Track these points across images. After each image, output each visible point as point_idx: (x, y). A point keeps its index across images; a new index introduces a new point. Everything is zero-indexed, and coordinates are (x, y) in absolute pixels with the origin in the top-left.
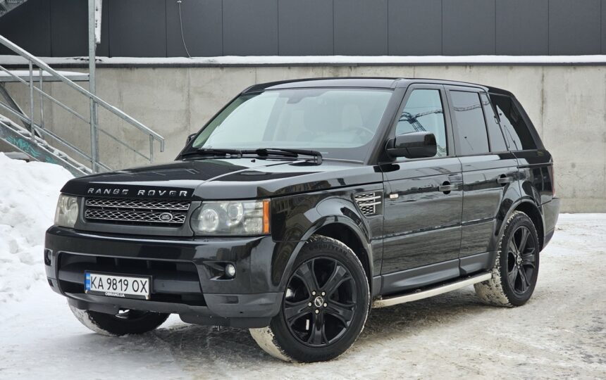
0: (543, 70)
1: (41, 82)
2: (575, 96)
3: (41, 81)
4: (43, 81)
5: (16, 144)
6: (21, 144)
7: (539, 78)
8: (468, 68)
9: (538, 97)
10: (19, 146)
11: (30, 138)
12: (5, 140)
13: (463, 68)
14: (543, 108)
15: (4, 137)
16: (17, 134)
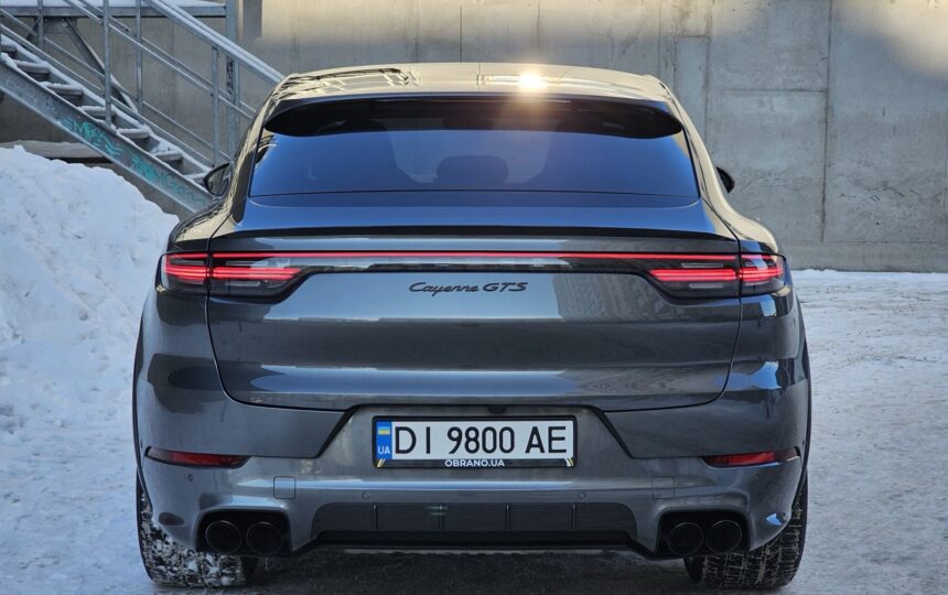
1: (138, 19)
3: (138, 16)
4: (142, 17)
5: (78, 132)
6: (87, 131)
10: (83, 135)
11: (101, 121)
12: (58, 123)
15: (57, 118)
16: (79, 113)
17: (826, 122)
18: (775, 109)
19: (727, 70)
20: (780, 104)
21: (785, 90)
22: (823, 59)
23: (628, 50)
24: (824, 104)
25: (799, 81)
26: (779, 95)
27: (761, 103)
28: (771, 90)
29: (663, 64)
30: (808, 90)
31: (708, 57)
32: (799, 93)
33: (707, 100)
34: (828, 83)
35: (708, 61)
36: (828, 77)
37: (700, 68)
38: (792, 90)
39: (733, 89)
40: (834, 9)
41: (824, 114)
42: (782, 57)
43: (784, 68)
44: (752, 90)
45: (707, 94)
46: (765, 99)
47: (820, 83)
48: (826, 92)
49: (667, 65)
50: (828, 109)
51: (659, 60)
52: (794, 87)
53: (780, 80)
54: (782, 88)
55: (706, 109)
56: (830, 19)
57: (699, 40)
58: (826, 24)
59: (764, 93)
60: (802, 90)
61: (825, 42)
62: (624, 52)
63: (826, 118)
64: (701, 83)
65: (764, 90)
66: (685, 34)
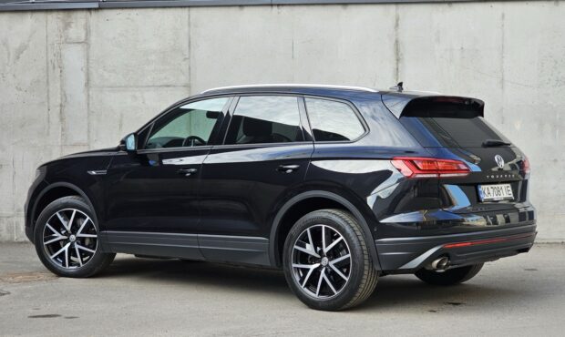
18: (146, 102)
19: (105, 70)
20: (150, 98)
21: (153, 86)
22: (185, 59)
23: (21, 56)
25: (166, 78)
26: (149, 91)
27: (135, 97)
28: (142, 87)
29: (51, 66)
31: (88, 60)
32: (166, 88)
33: (88, 95)
34: (190, 79)
35: (88, 62)
36: (190, 74)
37: (82, 70)
38: (161, 86)
39: (111, 87)
40: (192, 16)
42: (150, 58)
43: (152, 67)
44: (126, 87)
45: (88, 91)
46: (138, 94)
47: (183, 79)
48: (188, 86)
49: (54, 68)
51: (47, 63)
52: (161, 83)
53: (149, 78)
54: (151, 84)
55: (88, 104)
56: (189, 26)
57: (79, 47)
58: (186, 29)
59: (137, 89)
60: (168, 86)
61: (186, 45)
62: (18, 58)
64: (84, 82)
65: (137, 87)
66: (68, 42)
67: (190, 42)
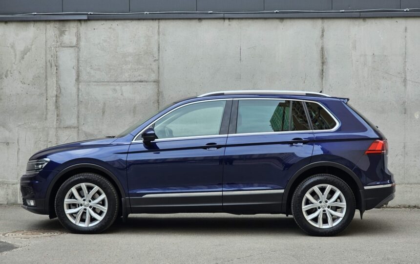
0: (323, 23)
2: (365, 55)
7: (318, 33)
8: (227, 21)
9: (316, 56)
13: (221, 21)
14: (323, 70)
17: (158, 102)
18: (124, 94)
19: (91, 69)
20: (127, 91)
21: (130, 81)
22: (155, 61)
24: (156, 90)
25: (139, 75)
26: (126, 85)
27: (115, 90)
28: (120, 82)
29: (49, 65)
30: (146, 82)
31: (78, 60)
32: (140, 83)
33: (78, 88)
34: (159, 76)
35: (78, 62)
36: (159, 72)
37: (73, 68)
38: (136, 82)
39: (95, 82)
40: (161, 27)
41: (156, 98)
42: (127, 59)
43: (129, 66)
44: (108, 82)
45: (78, 85)
46: (118, 88)
47: (153, 77)
48: (157, 82)
49: (51, 67)
50: (159, 93)
51: (46, 63)
52: (136, 80)
53: (127, 75)
54: (128, 80)
55: (78, 95)
56: (159, 34)
57: (72, 50)
58: (156, 37)
59: (116, 84)
60: (142, 82)
61: (156, 49)
62: (23, 58)
63: (158, 100)
64: (74, 77)
65: (117, 82)
66: (63, 46)
67: (159, 47)
